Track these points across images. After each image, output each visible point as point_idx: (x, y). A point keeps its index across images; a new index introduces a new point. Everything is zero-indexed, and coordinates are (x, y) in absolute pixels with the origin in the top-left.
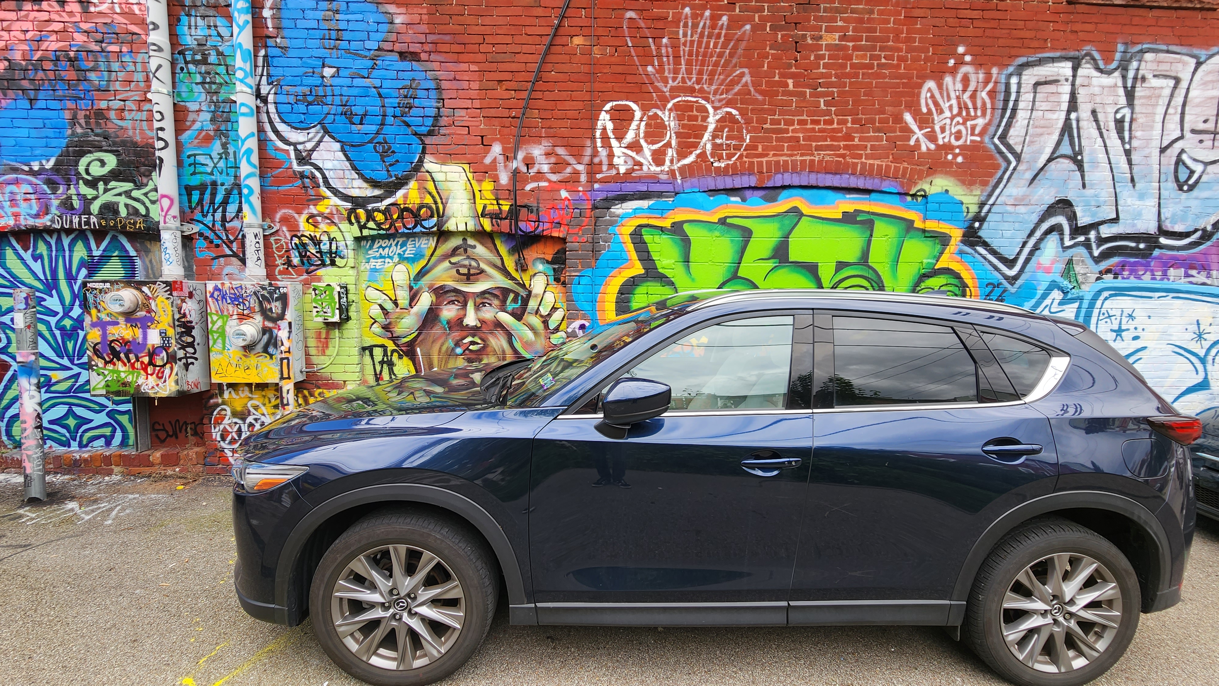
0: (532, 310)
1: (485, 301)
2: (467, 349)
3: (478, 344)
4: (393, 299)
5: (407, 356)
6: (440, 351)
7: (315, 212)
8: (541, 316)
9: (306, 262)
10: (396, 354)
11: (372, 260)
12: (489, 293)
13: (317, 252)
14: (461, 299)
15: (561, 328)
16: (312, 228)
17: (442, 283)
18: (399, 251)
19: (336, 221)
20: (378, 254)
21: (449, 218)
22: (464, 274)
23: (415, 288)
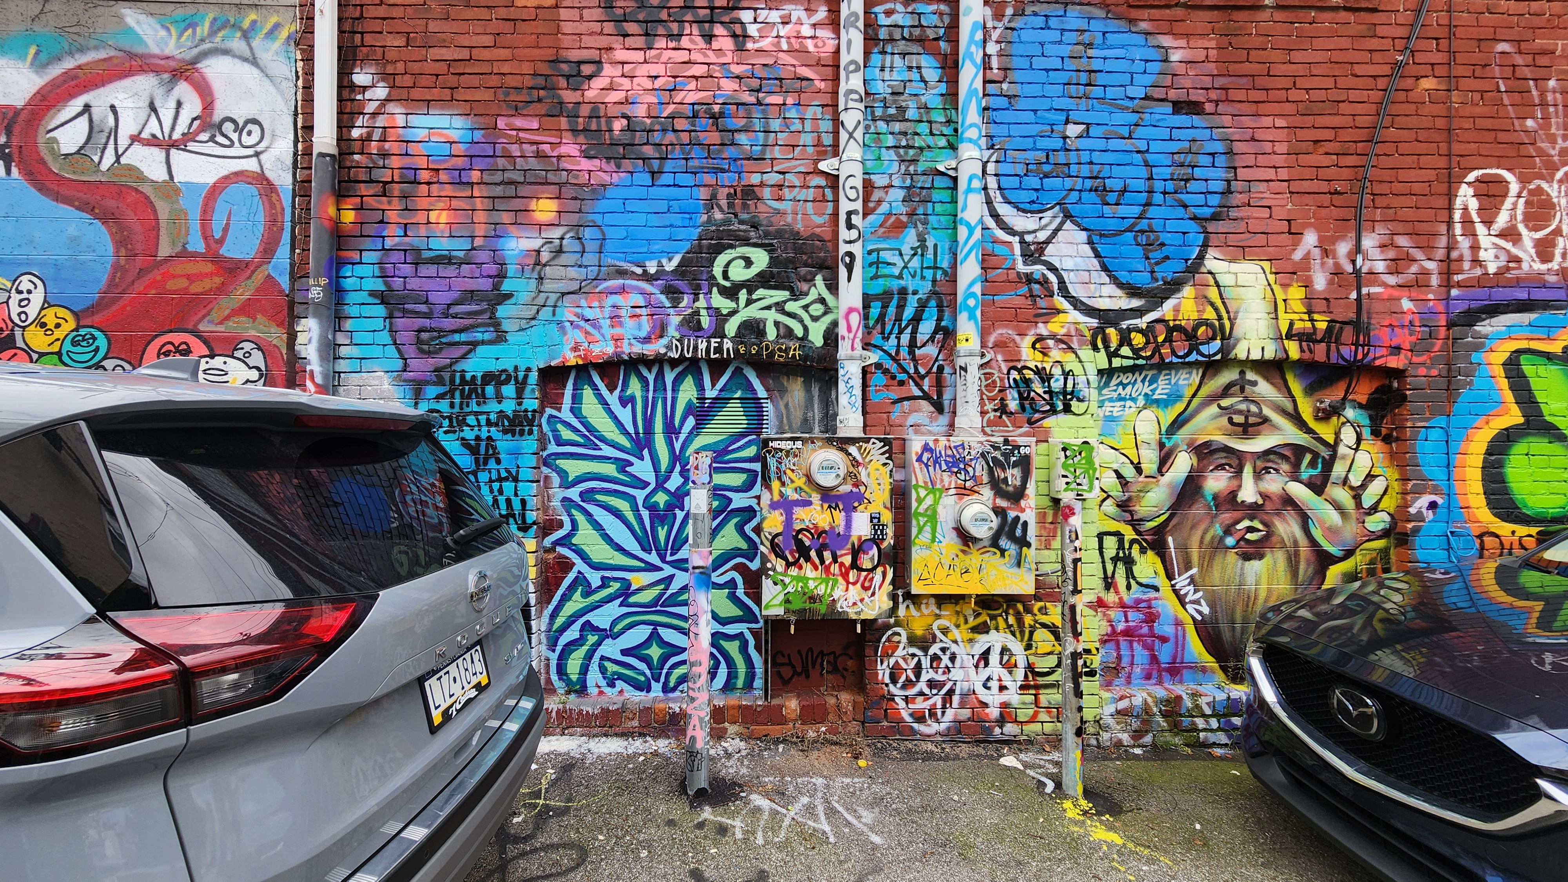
0: (1338, 478)
1: (1270, 464)
2: (1243, 538)
3: (1259, 531)
4: (1136, 462)
5: (1152, 549)
6: (1201, 542)
7: (1045, 333)
8: (1352, 488)
9: (1027, 406)
10: (1136, 547)
11: (1107, 404)
12: (1275, 453)
13: (1045, 392)
14: (1235, 462)
15: (1382, 506)
16: (1039, 356)
17: (1207, 438)
18: (1147, 390)
19: (1075, 345)
20: (1115, 395)
21: (1238, 340)
22: (1238, 425)
23: (1168, 444)
